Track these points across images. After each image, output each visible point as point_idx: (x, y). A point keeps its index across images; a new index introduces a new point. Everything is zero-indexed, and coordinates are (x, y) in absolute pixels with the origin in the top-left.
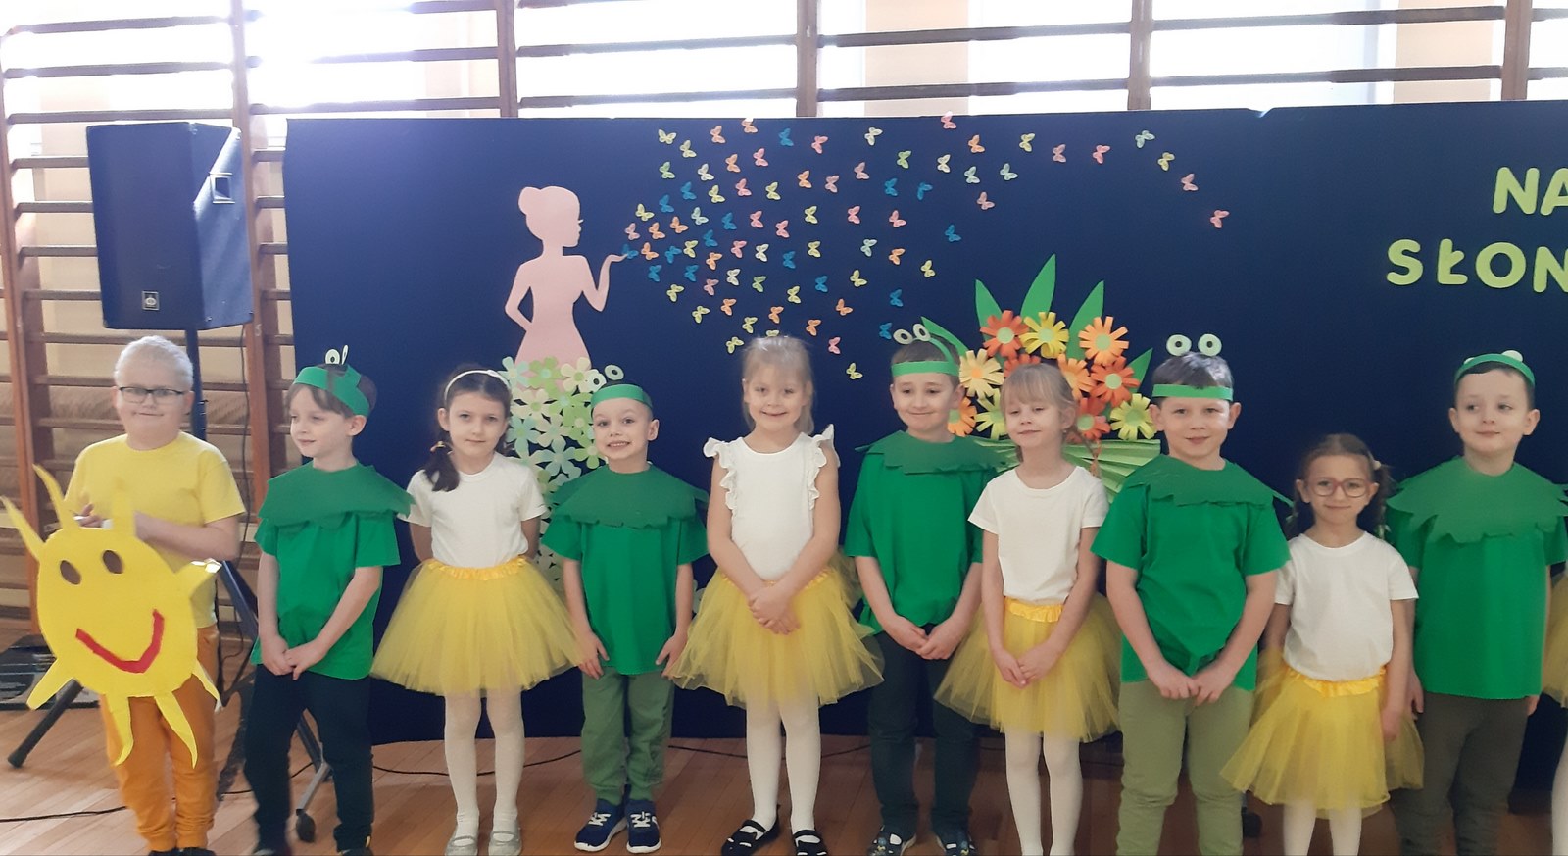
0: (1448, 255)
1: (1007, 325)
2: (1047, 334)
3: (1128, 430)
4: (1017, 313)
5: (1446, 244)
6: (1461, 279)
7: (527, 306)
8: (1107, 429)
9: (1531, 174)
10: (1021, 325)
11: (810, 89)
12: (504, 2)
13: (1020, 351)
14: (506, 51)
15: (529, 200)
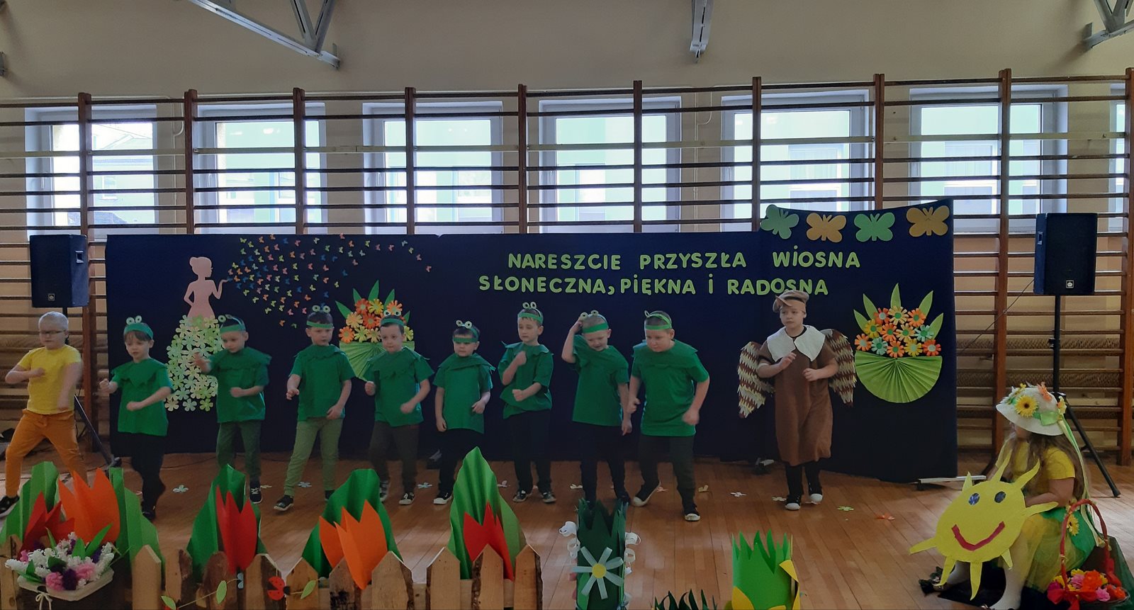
0: (497, 281)
1: (364, 303)
2: (376, 306)
4: (367, 299)
5: (496, 277)
6: (501, 288)
7: (192, 297)
9: (519, 256)
10: (368, 303)
11: (300, 223)
12: (189, 190)
13: (368, 312)
14: (190, 208)
15: (194, 261)
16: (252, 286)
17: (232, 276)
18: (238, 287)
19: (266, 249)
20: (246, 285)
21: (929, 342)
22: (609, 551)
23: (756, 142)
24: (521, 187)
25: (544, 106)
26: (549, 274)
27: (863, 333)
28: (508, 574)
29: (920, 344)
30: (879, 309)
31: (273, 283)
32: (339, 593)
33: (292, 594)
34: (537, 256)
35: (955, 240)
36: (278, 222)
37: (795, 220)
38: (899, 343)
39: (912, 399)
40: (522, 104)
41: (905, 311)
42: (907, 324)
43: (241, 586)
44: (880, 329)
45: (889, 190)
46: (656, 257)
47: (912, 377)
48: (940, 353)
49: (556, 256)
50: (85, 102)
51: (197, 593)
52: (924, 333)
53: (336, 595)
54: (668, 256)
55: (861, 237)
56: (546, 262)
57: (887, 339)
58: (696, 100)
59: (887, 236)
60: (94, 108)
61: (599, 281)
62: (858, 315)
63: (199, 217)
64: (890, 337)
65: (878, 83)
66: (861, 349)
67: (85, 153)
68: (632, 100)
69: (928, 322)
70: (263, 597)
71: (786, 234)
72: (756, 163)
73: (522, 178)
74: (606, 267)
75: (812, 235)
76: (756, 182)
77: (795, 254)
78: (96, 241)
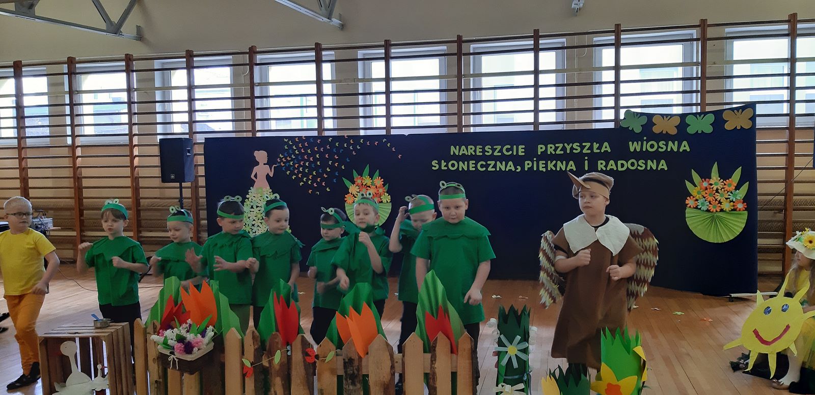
0: (443, 164)
1: (360, 179)
2: (367, 180)
3: (384, 201)
4: (362, 176)
5: (443, 161)
6: (446, 168)
7: (256, 176)
8: (380, 201)
9: (458, 147)
10: (362, 179)
11: (320, 129)
12: (253, 109)
13: (362, 184)
14: (253, 120)
15: (256, 153)
16: (291, 169)
17: (280, 163)
18: (284, 169)
19: (300, 145)
20: (288, 168)
21: (739, 201)
22: (518, 338)
23: (617, 68)
24: (459, 102)
25: (474, 48)
26: (477, 159)
27: (692, 195)
28: (453, 350)
29: (732, 203)
30: (703, 179)
31: (304, 167)
32: (349, 360)
33: (320, 359)
34: (469, 147)
35: (757, 132)
36: (306, 128)
37: (644, 120)
38: (717, 202)
39: (726, 240)
40: (460, 48)
41: (722, 180)
42: (723, 190)
43: (289, 353)
44: (703, 193)
45: (710, 98)
46: (549, 146)
47: (726, 225)
48: (746, 209)
49: (482, 147)
50: (190, 56)
51: (263, 357)
52: (735, 195)
53: (347, 361)
54: (557, 145)
55: (691, 130)
56: (475, 151)
57: (709, 200)
58: (576, 40)
59: (709, 130)
60: (195, 59)
61: (510, 163)
62: (688, 184)
63: (259, 125)
64: (711, 198)
65: (703, 25)
66: (690, 207)
67: (191, 88)
68: (532, 42)
69: (738, 187)
70: (303, 360)
71: (638, 130)
72: (617, 82)
73: (460, 96)
74: (515, 154)
75: (656, 130)
76: (617, 95)
77: (645, 143)
78: (198, 141)
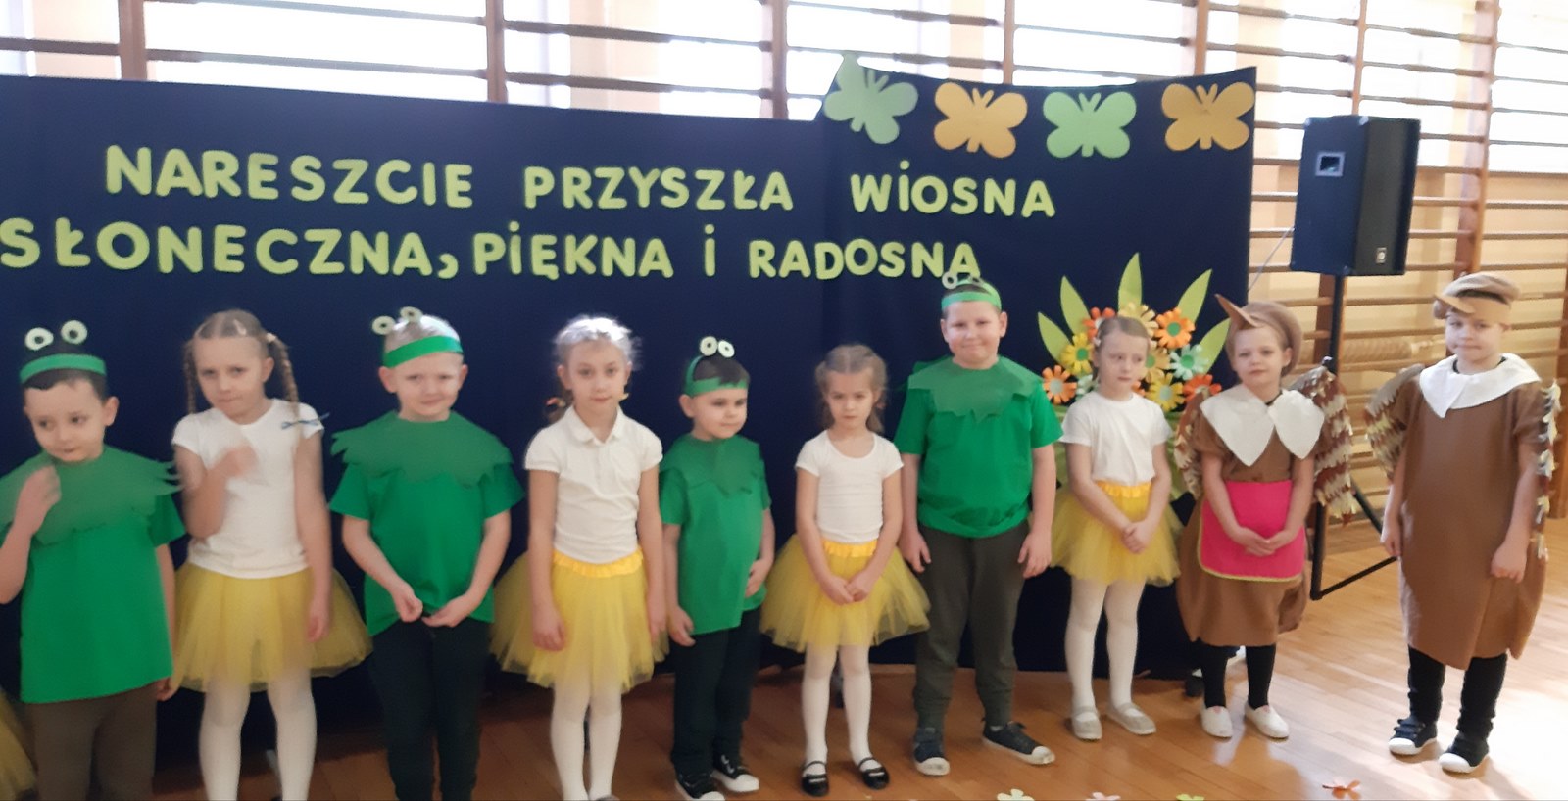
0: (66, 236)
5: (62, 225)
6: (82, 260)
9: (145, 154)
21: (1199, 381)
26: (252, 216)
27: (1057, 365)
29: (1179, 385)
30: (1094, 310)
34: (210, 158)
35: (1256, 166)
41: (1152, 314)
52: (1188, 360)
61: (412, 241)
62: (1046, 325)
74: (430, 198)
77: (904, 181)
